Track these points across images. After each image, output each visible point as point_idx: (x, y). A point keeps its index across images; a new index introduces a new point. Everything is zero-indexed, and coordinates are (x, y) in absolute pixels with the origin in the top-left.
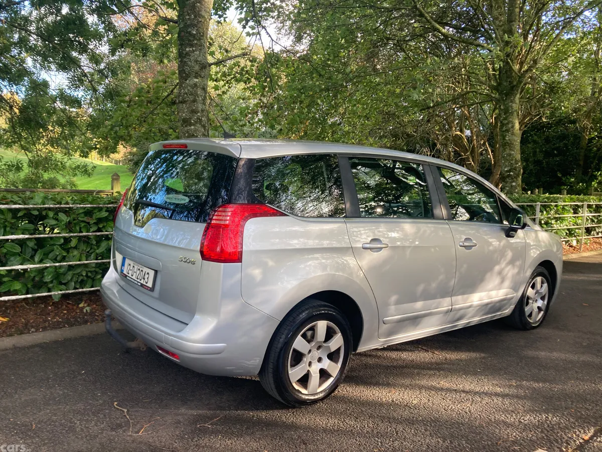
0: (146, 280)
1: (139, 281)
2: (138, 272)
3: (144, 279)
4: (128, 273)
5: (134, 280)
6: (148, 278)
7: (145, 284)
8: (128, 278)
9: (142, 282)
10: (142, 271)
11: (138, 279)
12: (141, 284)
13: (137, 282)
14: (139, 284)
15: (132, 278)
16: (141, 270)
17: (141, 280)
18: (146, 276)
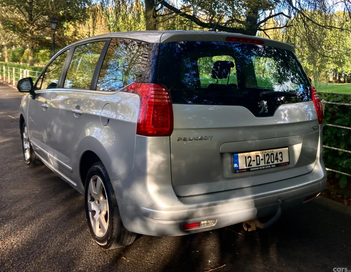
0: (280, 158)
1: (271, 164)
2: (267, 158)
3: (277, 159)
4: (251, 165)
5: (265, 166)
6: (282, 157)
7: (279, 162)
8: (252, 169)
9: (276, 162)
10: (272, 154)
11: (269, 163)
12: (276, 165)
13: (270, 167)
14: (274, 166)
15: (259, 167)
16: (270, 154)
17: (273, 162)
18: (279, 156)
